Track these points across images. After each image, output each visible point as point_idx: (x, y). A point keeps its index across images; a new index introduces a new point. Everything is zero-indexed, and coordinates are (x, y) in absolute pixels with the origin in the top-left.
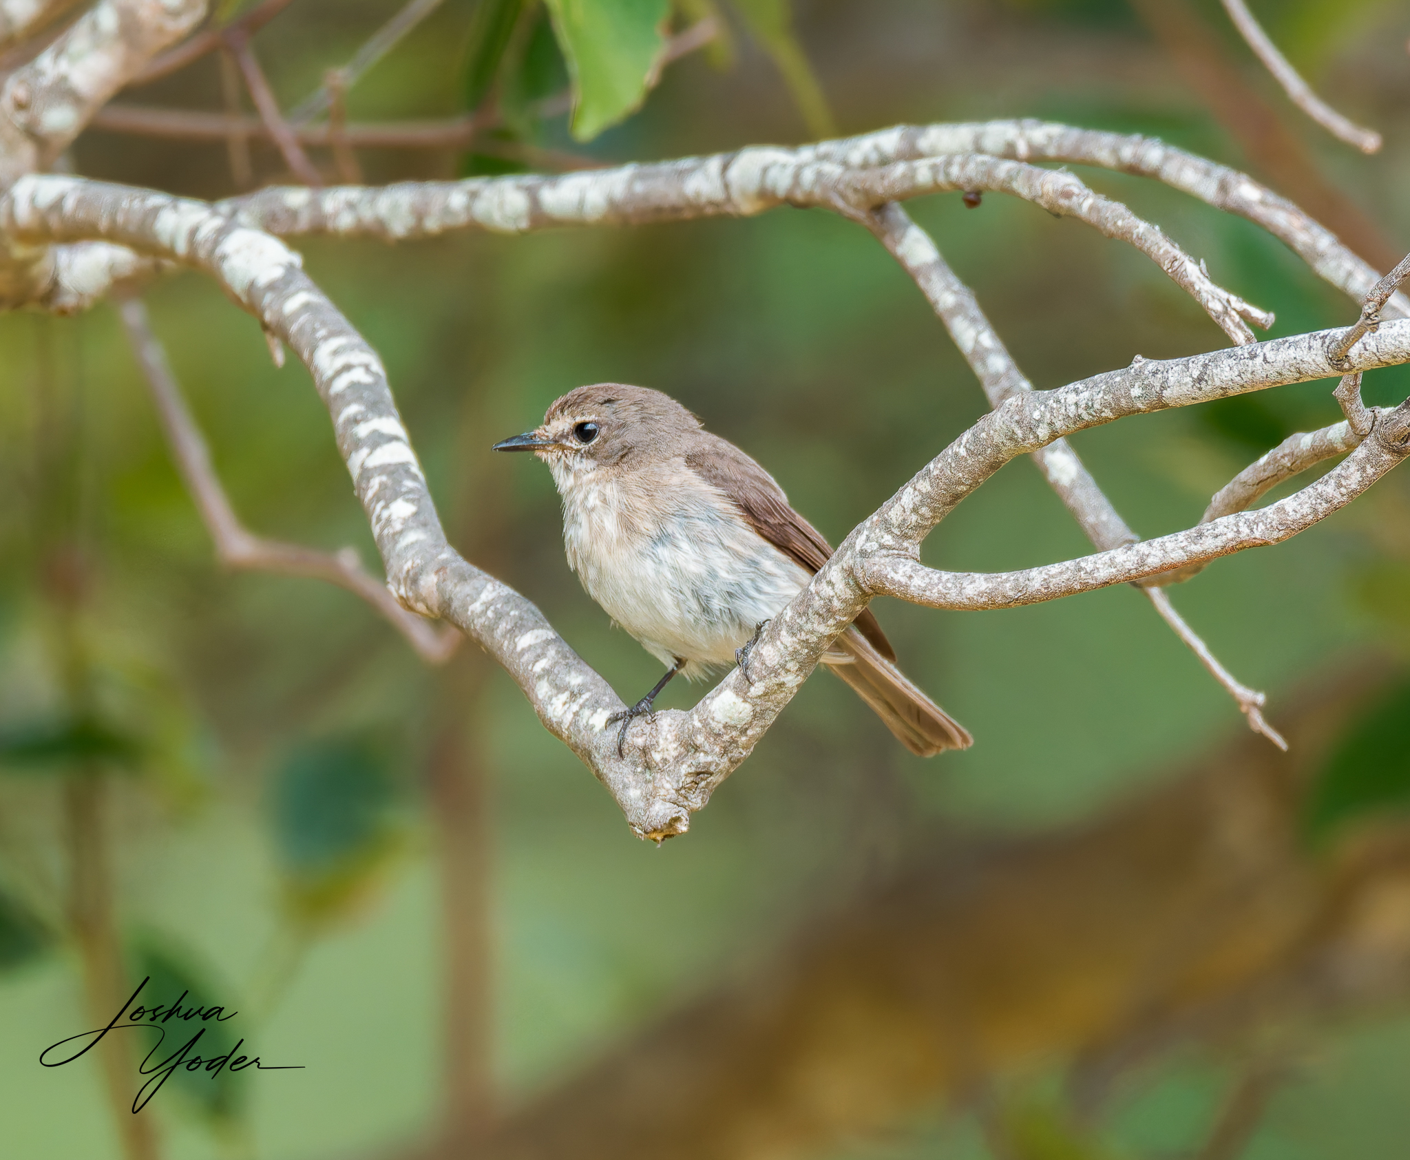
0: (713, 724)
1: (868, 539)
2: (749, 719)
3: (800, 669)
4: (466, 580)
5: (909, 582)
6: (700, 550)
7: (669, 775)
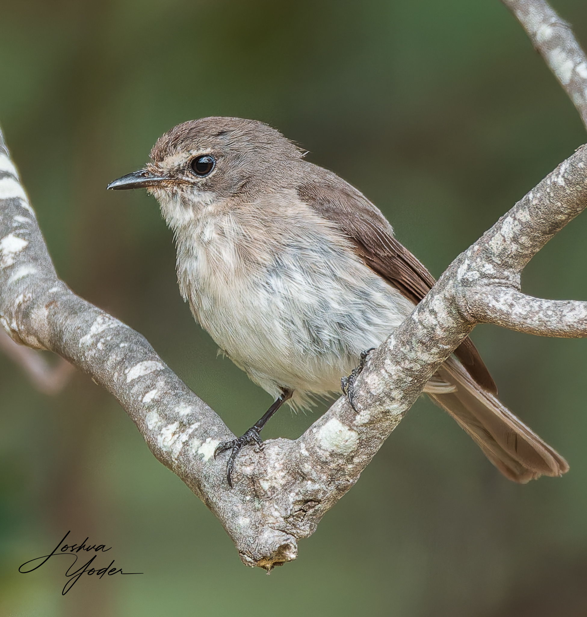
0: (320, 452)
1: (469, 268)
2: (355, 447)
3: (404, 397)
4: (76, 313)
5: (510, 311)
6: (313, 281)
7: (277, 504)
